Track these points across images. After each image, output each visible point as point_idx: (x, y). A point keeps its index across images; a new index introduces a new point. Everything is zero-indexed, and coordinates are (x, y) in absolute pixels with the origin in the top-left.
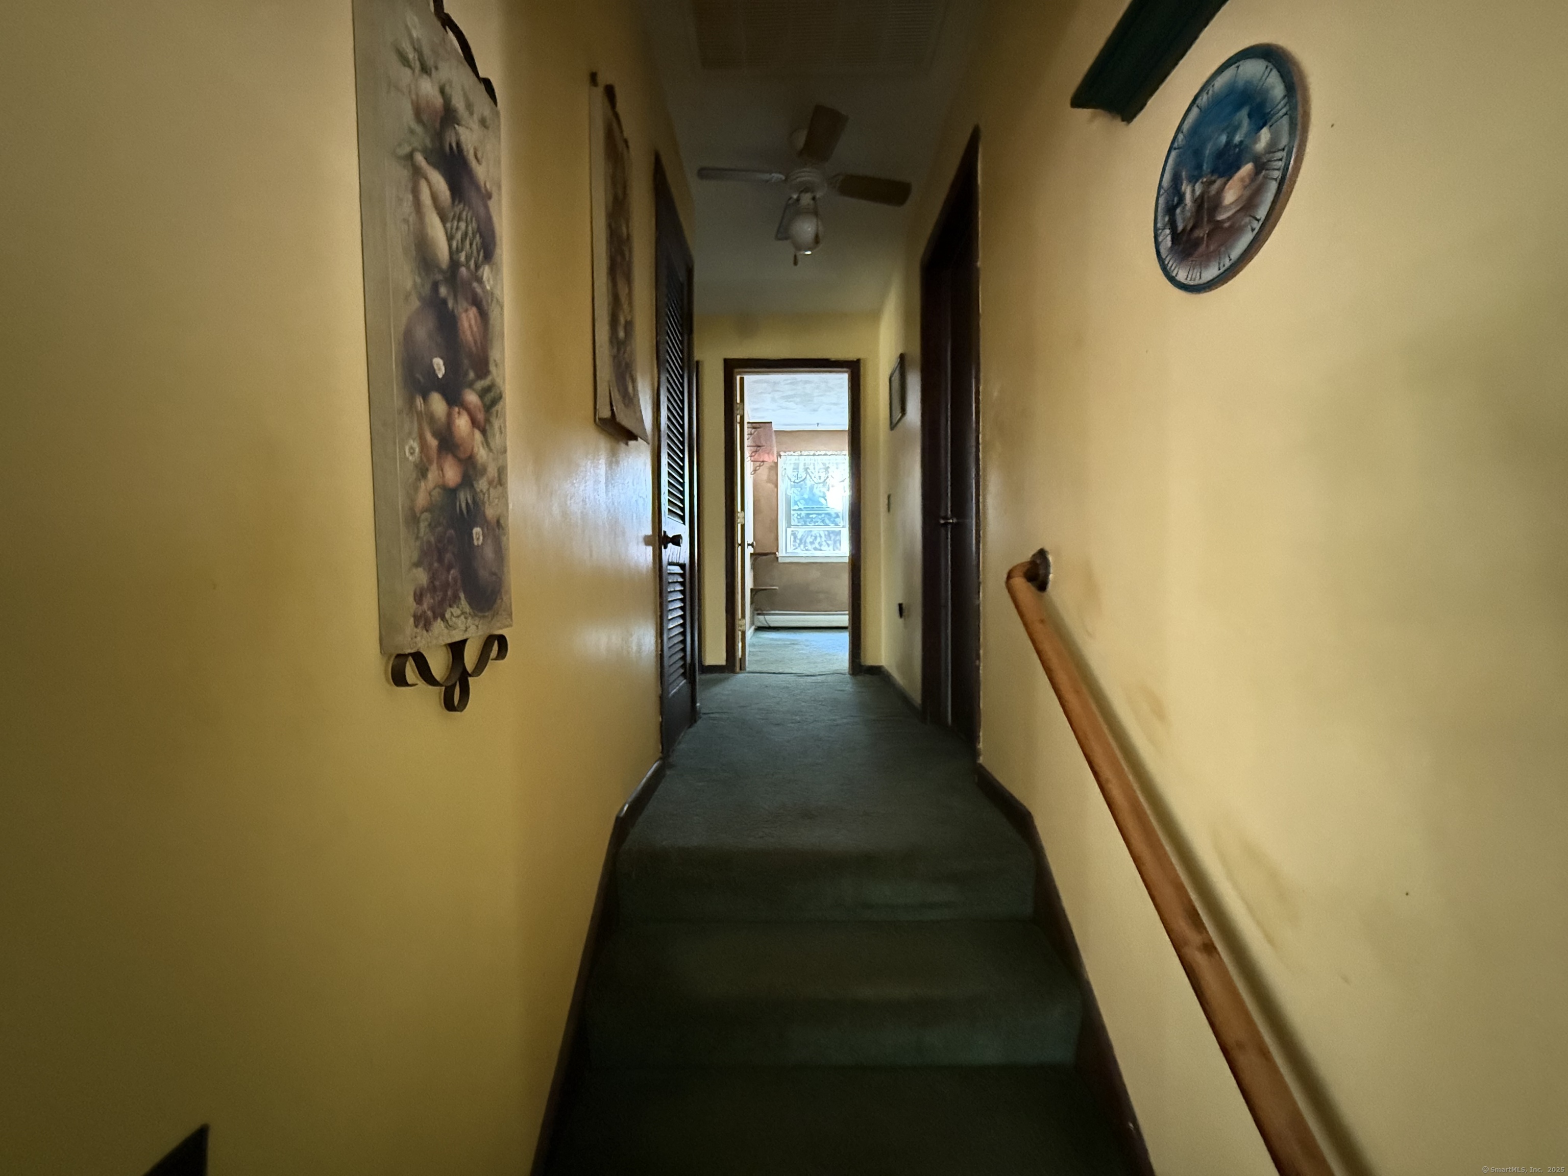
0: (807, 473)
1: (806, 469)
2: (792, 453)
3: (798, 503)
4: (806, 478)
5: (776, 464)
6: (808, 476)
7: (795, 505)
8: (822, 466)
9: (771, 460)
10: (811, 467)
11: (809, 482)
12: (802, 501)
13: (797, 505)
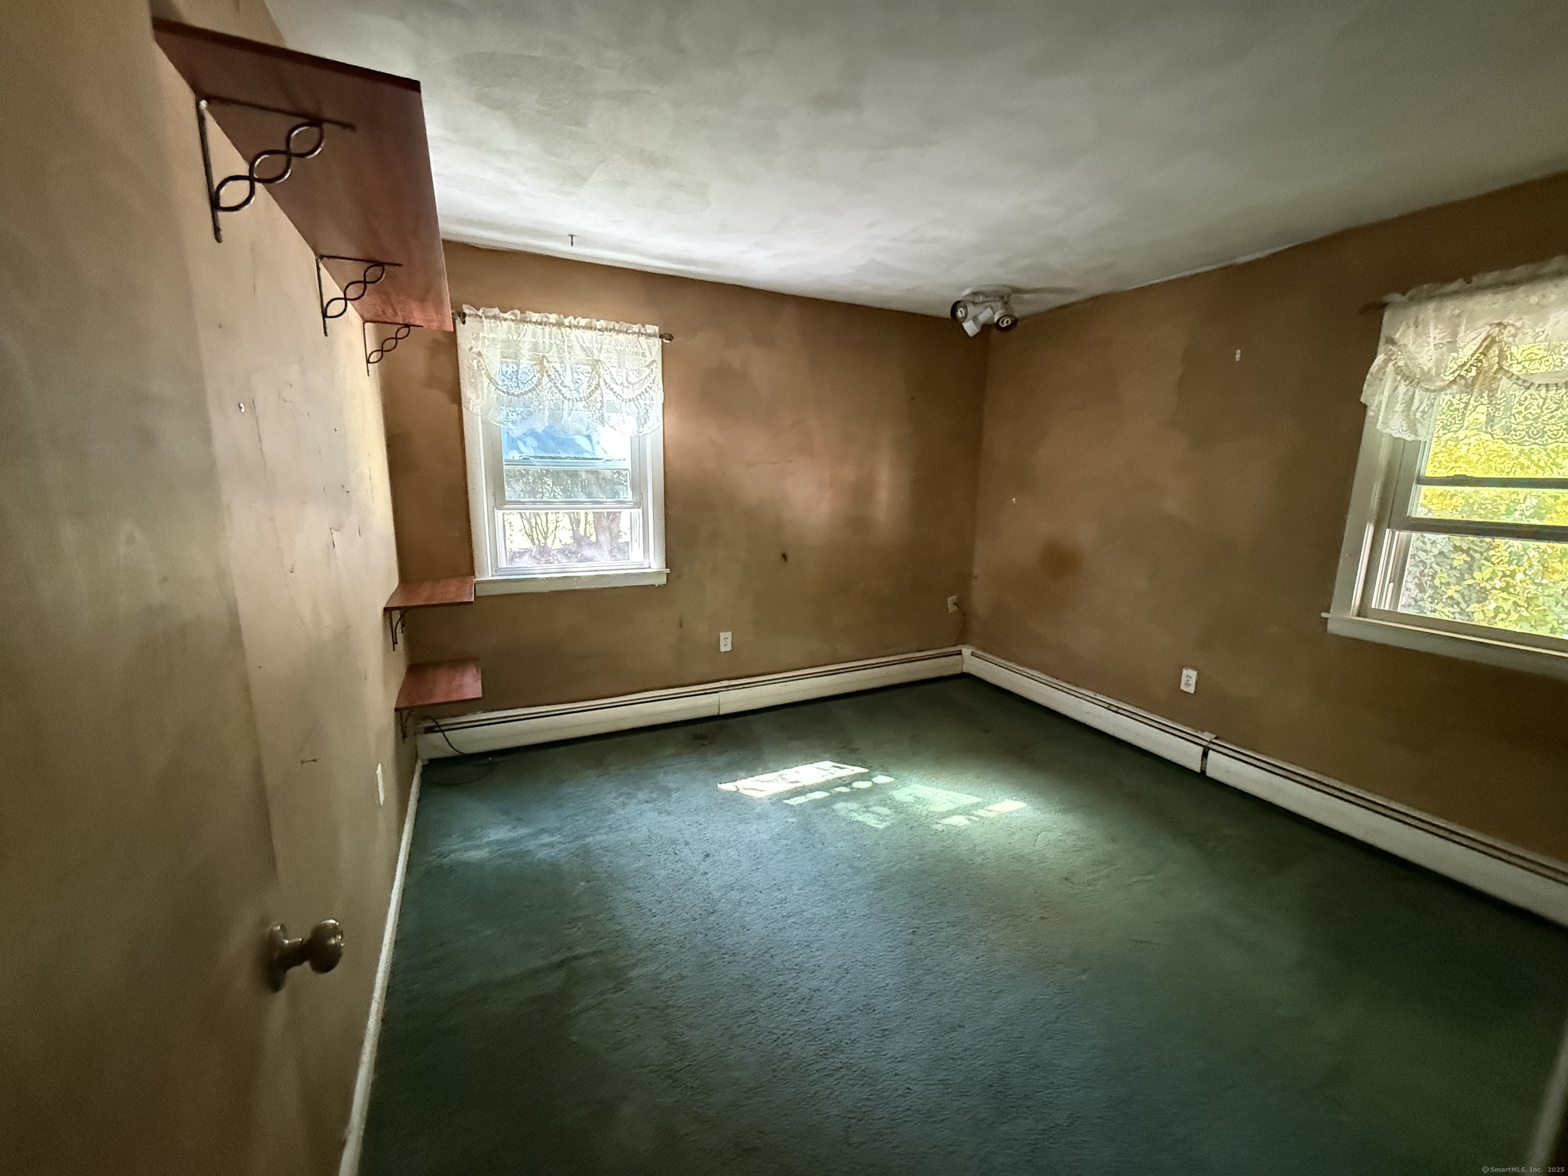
0: (543, 370)
1: (540, 361)
2: (496, 311)
3: (520, 443)
4: (540, 380)
5: (453, 336)
6: (545, 379)
7: (512, 449)
8: (581, 356)
9: (435, 325)
10: (553, 355)
11: (547, 395)
12: (530, 440)
13: (518, 449)
